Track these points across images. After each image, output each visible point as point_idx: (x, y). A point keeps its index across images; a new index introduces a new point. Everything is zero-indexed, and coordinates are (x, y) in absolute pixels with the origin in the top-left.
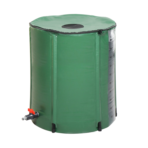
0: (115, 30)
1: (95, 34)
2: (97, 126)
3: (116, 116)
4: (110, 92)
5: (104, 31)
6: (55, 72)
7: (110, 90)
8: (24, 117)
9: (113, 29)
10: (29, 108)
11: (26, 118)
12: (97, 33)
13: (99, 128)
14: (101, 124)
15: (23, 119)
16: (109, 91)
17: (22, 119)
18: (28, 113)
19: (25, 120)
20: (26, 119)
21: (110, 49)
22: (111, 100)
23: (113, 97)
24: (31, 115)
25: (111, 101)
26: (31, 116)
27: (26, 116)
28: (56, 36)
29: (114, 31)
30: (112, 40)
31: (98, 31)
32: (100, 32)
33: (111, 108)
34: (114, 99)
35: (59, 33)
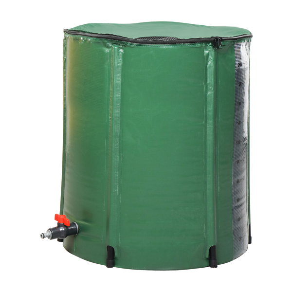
0: (249, 46)
1: (206, 46)
2: (207, 256)
3: (250, 242)
4: (238, 182)
5: (226, 43)
6: (117, 129)
7: (237, 178)
8: (45, 231)
9: (245, 42)
10: (59, 213)
11: (50, 233)
12: (210, 44)
13: (213, 260)
14: (216, 252)
15: (43, 236)
16: (236, 180)
17: (41, 235)
18: (55, 224)
19: (47, 238)
20: (49, 237)
21: (238, 85)
22: (238, 200)
23: (244, 196)
24: (62, 229)
25: (239, 203)
26: (62, 231)
27: (50, 229)
28: (121, 48)
29: (248, 49)
30: (243, 65)
31: (213, 39)
32: (216, 42)
33: (239, 220)
34: (245, 200)
35: (128, 41)
